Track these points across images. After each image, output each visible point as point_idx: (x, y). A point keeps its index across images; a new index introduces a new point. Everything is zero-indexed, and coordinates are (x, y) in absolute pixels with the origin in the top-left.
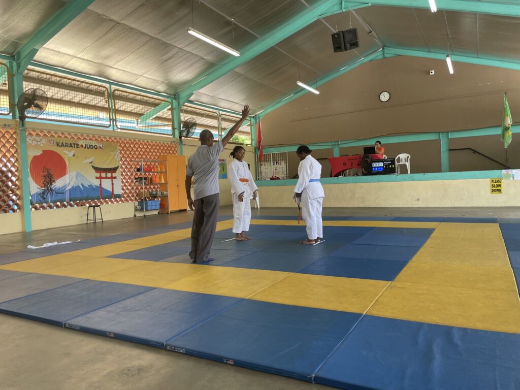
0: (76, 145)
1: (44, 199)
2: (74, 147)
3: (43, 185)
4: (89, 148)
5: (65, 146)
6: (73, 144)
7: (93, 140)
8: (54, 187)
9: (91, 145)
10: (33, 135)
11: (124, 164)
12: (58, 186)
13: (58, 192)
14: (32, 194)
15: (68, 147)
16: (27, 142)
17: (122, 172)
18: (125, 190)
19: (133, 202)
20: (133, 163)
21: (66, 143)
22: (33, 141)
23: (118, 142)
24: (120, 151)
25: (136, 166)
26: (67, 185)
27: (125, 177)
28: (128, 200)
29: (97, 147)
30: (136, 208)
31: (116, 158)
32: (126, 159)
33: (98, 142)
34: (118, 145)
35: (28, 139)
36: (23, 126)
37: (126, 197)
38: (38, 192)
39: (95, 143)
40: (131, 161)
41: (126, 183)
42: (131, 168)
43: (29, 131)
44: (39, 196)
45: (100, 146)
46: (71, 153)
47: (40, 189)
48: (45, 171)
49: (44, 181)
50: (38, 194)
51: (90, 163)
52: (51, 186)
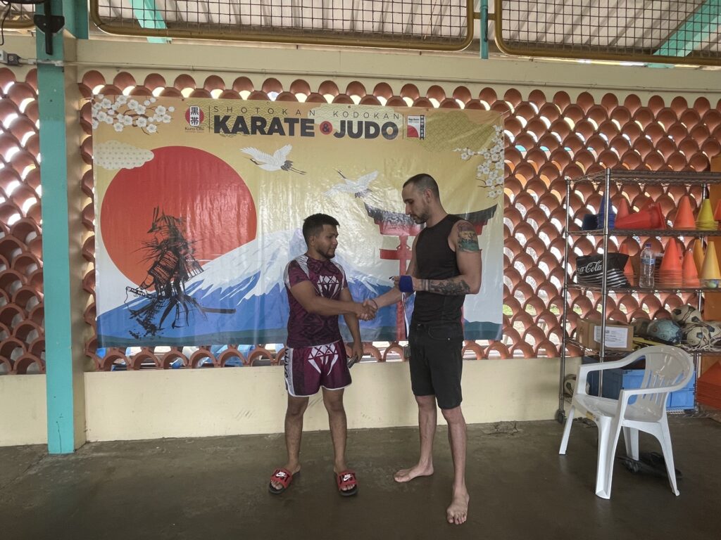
0: (297, 127)
1: (152, 329)
2: (292, 133)
3: (152, 278)
4: (358, 135)
5: (250, 131)
6: (286, 120)
7: (378, 103)
8: (194, 289)
9: (369, 124)
10: (120, 93)
11: (524, 198)
12: (212, 285)
13: (211, 307)
14: (101, 311)
15: (261, 134)
16: (96, 119)
17: (512, 232)
18: (522, 306)
19: (559, 359)
20: (572, 192)
21: (254, 120)
22: (118, 116)
23: (499, 106)
24: (508, 146)
25: (584, 206)
26: (252, 281)
27: (524, 250)
28: (534, 348)
29: (396, 131)
30: (566, 388)
31: (485, 173)
32: (534, 177)
33: (399, 109)
34: (498, 118)
35: (100, 108)
36: (50, 51)
37: (521, 336)
38: (127, 305)
39: (386, 116)
40: (560, 184)
41: (526, 275)
42: (560, 213)
43: (104, 76)
44: (132, 318)
45: (409, 124)
46: (275, 156)
47: (137, 293)
48: (160, 228)
49: (156, 264)
50: (131, 311)
51: (357, 195)
52: (181, 283)
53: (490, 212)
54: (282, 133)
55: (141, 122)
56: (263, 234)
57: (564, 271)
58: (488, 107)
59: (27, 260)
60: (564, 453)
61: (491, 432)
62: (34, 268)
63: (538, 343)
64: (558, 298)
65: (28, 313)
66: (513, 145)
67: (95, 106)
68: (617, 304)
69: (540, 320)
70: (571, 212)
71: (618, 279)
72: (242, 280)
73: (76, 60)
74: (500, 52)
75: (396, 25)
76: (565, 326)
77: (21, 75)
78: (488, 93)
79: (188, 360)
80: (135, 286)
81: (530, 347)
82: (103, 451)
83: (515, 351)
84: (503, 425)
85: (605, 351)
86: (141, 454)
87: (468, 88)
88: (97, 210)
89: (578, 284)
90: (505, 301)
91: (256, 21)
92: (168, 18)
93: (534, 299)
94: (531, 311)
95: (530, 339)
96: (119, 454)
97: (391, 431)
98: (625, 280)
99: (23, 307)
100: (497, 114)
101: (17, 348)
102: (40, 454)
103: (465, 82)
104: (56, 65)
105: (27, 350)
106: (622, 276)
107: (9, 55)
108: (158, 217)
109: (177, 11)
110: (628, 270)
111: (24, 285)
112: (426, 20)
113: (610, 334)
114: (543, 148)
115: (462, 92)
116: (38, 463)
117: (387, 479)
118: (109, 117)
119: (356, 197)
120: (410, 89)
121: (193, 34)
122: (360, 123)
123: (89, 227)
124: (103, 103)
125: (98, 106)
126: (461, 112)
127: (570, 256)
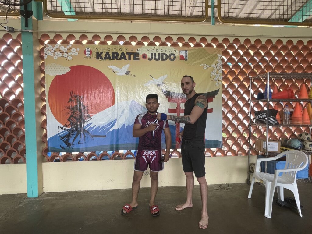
0: (132, 56)
2: (130, 59)
3: (69, 122)
4: (158, 59)
5: (112, 58)
6: (127, 53)
7: (167, 45)
8: (88, 127)
9: (163, 54)
10: (56, 43)
11: (231, 86)
12: (95, 125)
13: (95, 134)
14: (49, 136)
15: (117, 59)
16: (46, 54)
17: (226, 101)
18: (231, 133)
19: (248, 156)
20: (252, 83)
21: (113, 53)
22: (56, 53)
23: (220, 46)
24: (224, 63)
25: (258, 89)
26: (113, 123)
27: (232, 108)
28: (236, 151)
29: (175, 58)
30: (250, 169)
31: (214, 75)
32: (236, 76)
33: (176, 47)
34: (220, 51)
35: (48, 50)
36: (27, 26)
37: (231, 146)
38: (59, 134)
39: (170, 51)
40: (247, 79)
41: (232, 119)
42: (247, 92)
43: (50, 36)
44: (61, 140)
45: (180, 54)
46: (122, 69)
47: (63, 129)
48: (73, 101)
49: (72, 116)
50: (60, 136)
51: (158, 85)
52: (82, 124)
53: (216, 92)
54: (126, 59)
55: (65, 55)
56: (118, 102)
57: (249, 117)
58: (215, 46)
59: (18, 115)
60: (250, 198)
61: (218, 189)
62: (21, 118)
63: (238, 149)
64: (247, 130)
65: (19, 137)
66: (226, 63)
67: (46, 49)
68: (273, 132)
69: (239, 139)
70: (252, 92)
71: (273, 121)
72: (108, 123)
73: (38, 29)
74: (220, 22)
75: (174, 11)
76: (250, 141)
77: (15, 36)
78: (215, 40)
79: (86, 157)
80: (62, 126)
81: (234, 151)
82: (51, 197)
83: (228, 153)
84: (223, 185)
85: (268, 152)
86: (66, 198)
87: (206, 38)
88: (47, 93)
89: (255, 123)
90: (223, 131)
91: (114, 11)
92: (76, 11)
93: (236, 130)
94: (235, 135)
95: (235, 148)
96: (57, 197)
97: (174, 188)
98: (276, 121)
99: (16, 135)
100: (219, 49)
101: (14, 152)
102: (24, 198)
103: (205, 35)
104: (29, 32)
105: (18, 154)
106: (275, 120)
107: (9, 28)
108: (72, 96)
109: (80, 7)
110: (278, 117)
111: (16, 125)
112: (187, 9)
113: (270, 145)
114: (240, 64)
115: (203, 40)
116: (23, 201)
117: (173, 209)
118: (51, 53)
119: (158, 86)
120: (180, 39)
121: (87, 17)
122: (159, 54)
123: (44, 100)
124: (49, 47)
125: (47, 49)
126: (203, 49)
127: (252, 111)
